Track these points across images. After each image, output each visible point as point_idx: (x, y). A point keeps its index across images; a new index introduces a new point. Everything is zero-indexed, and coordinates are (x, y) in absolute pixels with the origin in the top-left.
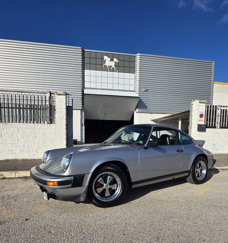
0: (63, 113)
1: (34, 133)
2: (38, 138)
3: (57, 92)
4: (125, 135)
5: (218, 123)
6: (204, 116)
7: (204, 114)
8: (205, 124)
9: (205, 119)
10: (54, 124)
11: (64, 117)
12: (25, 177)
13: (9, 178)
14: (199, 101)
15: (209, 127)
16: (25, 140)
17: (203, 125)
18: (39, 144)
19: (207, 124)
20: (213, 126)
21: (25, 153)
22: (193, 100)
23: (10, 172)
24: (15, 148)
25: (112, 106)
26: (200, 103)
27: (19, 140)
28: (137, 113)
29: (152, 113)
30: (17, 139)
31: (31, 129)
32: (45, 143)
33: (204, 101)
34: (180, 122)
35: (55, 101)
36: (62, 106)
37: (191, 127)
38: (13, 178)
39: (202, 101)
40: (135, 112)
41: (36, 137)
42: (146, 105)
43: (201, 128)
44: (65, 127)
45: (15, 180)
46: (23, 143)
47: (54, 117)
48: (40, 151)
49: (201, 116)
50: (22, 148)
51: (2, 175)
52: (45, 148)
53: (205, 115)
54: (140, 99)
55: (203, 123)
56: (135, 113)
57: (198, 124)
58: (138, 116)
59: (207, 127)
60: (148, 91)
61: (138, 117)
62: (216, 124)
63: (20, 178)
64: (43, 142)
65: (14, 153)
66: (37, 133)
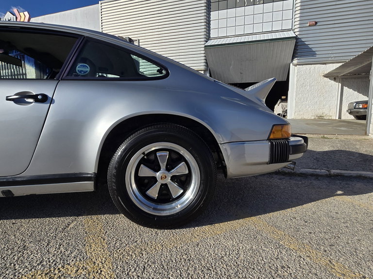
25: (251, 60)
28: (296, 65)
29: (325, 64)
42: (314, 50)
56: (292, 67)
58: (296, 71)
60: (318, 24)
61: (298, 73)
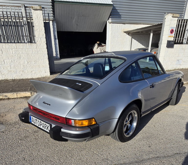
0: (42, 31)
1: (18, 53)
2: (22, 58)
3: (33, 7)
4: (97, 48)
5: (185, 39)
6: (174, 31)
7: (174, 30)
8: (174, 40)
9: (175, 35)
10: (35, 43)
11: (43, 35)
12: (25, 97)
13: (13, 99)
14: (172, 15)
15: (177, 43)
16: (11, 61)
17: (172, 41)
18: (24, 65)
19: (176, 40)
20: (181, 42)
21: (13, 73)
22: (166, 13)
23: (12, 93)
24: (3, 69)
25: (85, 16)
26: (173, 17)
27: (5, 61)
28: (110, 23)
29: (124, 24)
30: (2, 60)
31: (13, 50)
32: (29, 63)
33: (177, 15)
34: (152, 34)
35: (32, 18)
36: (40, 23)
37: (161, 43)
38: (16, 98)
39: (175, 15)
40: (108, 21)
41: (20, 58)
42: (120, 14)
43: (170, 45)
44: (45, 46)
45: (19, 100)
46: (9, 64)
47: (34, 36)
48: (26, 72)
49: (172, 31)
50: (9, 68)
51: (6, 96)
52: (30, 68)
53: (176, 30)
54: (114, 7)
55: (172, 39)
56: (108, 24)
57: (168, 41)
58: (110, 27)
59: (175, 43)
62: (184, 40)
63: (21, 98)
64: (28, 63)
65: (3, 73)
66: (20, 53)
